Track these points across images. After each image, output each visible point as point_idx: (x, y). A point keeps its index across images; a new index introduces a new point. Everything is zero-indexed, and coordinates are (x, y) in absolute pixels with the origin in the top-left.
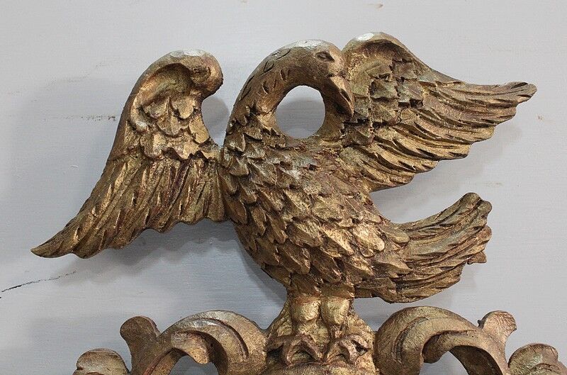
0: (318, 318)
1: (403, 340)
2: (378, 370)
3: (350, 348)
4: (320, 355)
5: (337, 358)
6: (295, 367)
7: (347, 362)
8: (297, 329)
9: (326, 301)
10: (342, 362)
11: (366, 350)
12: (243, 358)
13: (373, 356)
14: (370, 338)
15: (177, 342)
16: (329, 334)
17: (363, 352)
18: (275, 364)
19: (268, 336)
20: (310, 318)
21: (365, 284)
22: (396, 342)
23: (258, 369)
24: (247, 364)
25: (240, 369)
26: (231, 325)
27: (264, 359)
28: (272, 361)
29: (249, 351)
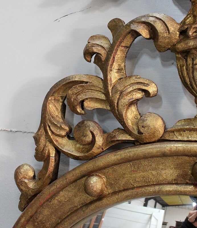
6: (194, 38)
8: (196, 19)
12: (167, 34)
15: (133, 27)
18: (184, 38)
19: (180, 25)
23: (174, 41)
24: (169, 38)
25: (165, 40)
26: (161, 18)
27: (178, 35)
28: (182, 37)
29: (170, 31)
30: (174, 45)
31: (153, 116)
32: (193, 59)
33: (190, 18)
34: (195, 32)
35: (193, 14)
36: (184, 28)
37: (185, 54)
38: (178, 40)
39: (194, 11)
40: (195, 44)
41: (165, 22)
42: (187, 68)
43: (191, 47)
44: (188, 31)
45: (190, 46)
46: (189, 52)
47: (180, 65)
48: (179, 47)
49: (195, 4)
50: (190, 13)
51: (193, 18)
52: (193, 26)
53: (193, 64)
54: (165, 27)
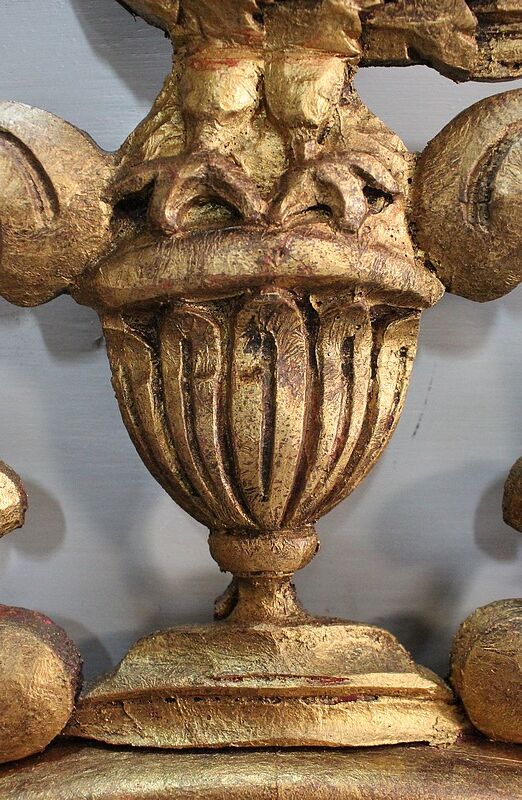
0: (258, 111)
1: (496, 170)
2: (420, 253)
3: (344, 186)
4: (260, 207)
5: (310, 216)
6: (190, 239)
7: (338, 227)
8: (195, 136)
9: (279, 60)
10: (322, 227)
11: (390, 198)
12: (45, 219)
13: (407, 217)
14: (403, 165)
16: (288, 152)
17: (381, 202)
18: (136, 236)
19: (117, 164)
20: (236, 107)
21: (392, 14)
22: (473, 175)
23: (88, 251)
24: (57, 236)
25: (38, 249)
26: (11, 129)
27: (106, 222)
28: (127, 229)
29: (61, 201)
30: (90, 272)
31: (9, 645)
32: (188, 344)
33: (166, 128)
34: (195, 203)
35: (179, 105)
36: (133, 181)
37: (149, 316)
38: (109, 246)
39: (187, 92)
40: (196, 271)
41: (35, 152)
42: (162, 386)
43: (178, 289)
44: (156, 199)
45: (170, 283)
46: (168, 307)
47: (127, 375)
48: (111, 284)
49: (188, 54)
50: (167, 99)
51: (180, 127)
52: (184, 174)
53: (189, 367)
54: (34, 174)
